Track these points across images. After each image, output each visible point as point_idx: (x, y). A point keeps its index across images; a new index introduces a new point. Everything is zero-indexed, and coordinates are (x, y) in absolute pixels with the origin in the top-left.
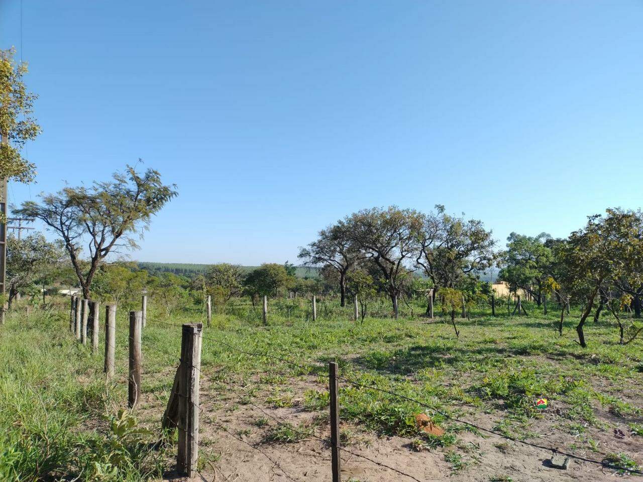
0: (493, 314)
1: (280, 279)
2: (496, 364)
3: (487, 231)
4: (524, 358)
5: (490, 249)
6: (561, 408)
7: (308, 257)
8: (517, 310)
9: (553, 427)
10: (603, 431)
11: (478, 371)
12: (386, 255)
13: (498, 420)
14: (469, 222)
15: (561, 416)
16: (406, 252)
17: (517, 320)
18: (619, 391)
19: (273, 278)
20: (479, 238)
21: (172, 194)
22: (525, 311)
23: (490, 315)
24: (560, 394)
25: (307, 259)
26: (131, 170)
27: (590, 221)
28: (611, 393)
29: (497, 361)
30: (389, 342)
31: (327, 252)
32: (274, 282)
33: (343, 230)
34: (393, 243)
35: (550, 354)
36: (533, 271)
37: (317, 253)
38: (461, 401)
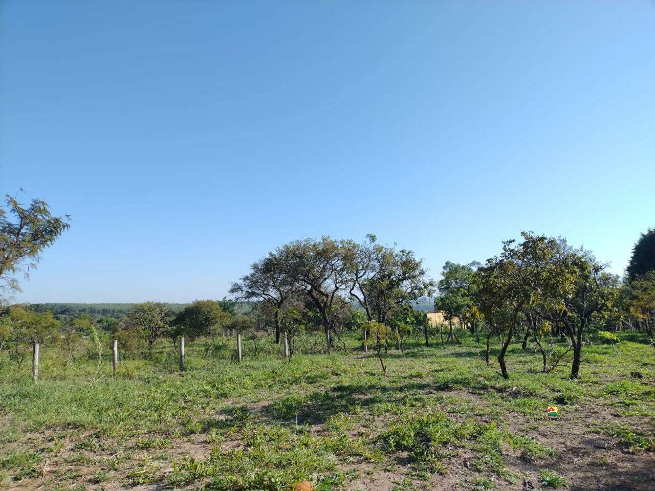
0: (427, 345)
1: (213, 316)
2: (414, 403)
3: (417, 260)
4: (444, 395)
5: (421, 279)
6: (469, 458)
7: (240, 292)
8: (450, 339)
9: (457, 484)
10: (511, 483)
11: (393, 413)
12: (319, 287)
13: (397, 480)
14: (400, 251)
15: (468, 468)
16: (340, 284)
17: (449, 350)
18: (534, 429)
19: (206, 315)
20: (410, 267)
21: (64, 226)
22: (457, 340)
23: (424, 345)
24: (470, 440)
25: (239, 294)
26: (12, 201)
27: (505, 246)
28: (527, 432)
29: (416, 400)
30: (311, 383)
31: (260, 286)
32: (207, 320)
33: (275, 262)
34: (326, 274)
35: (473, 387)
36: (465, 298)
37: (250, 288)
38: (362, 456)
